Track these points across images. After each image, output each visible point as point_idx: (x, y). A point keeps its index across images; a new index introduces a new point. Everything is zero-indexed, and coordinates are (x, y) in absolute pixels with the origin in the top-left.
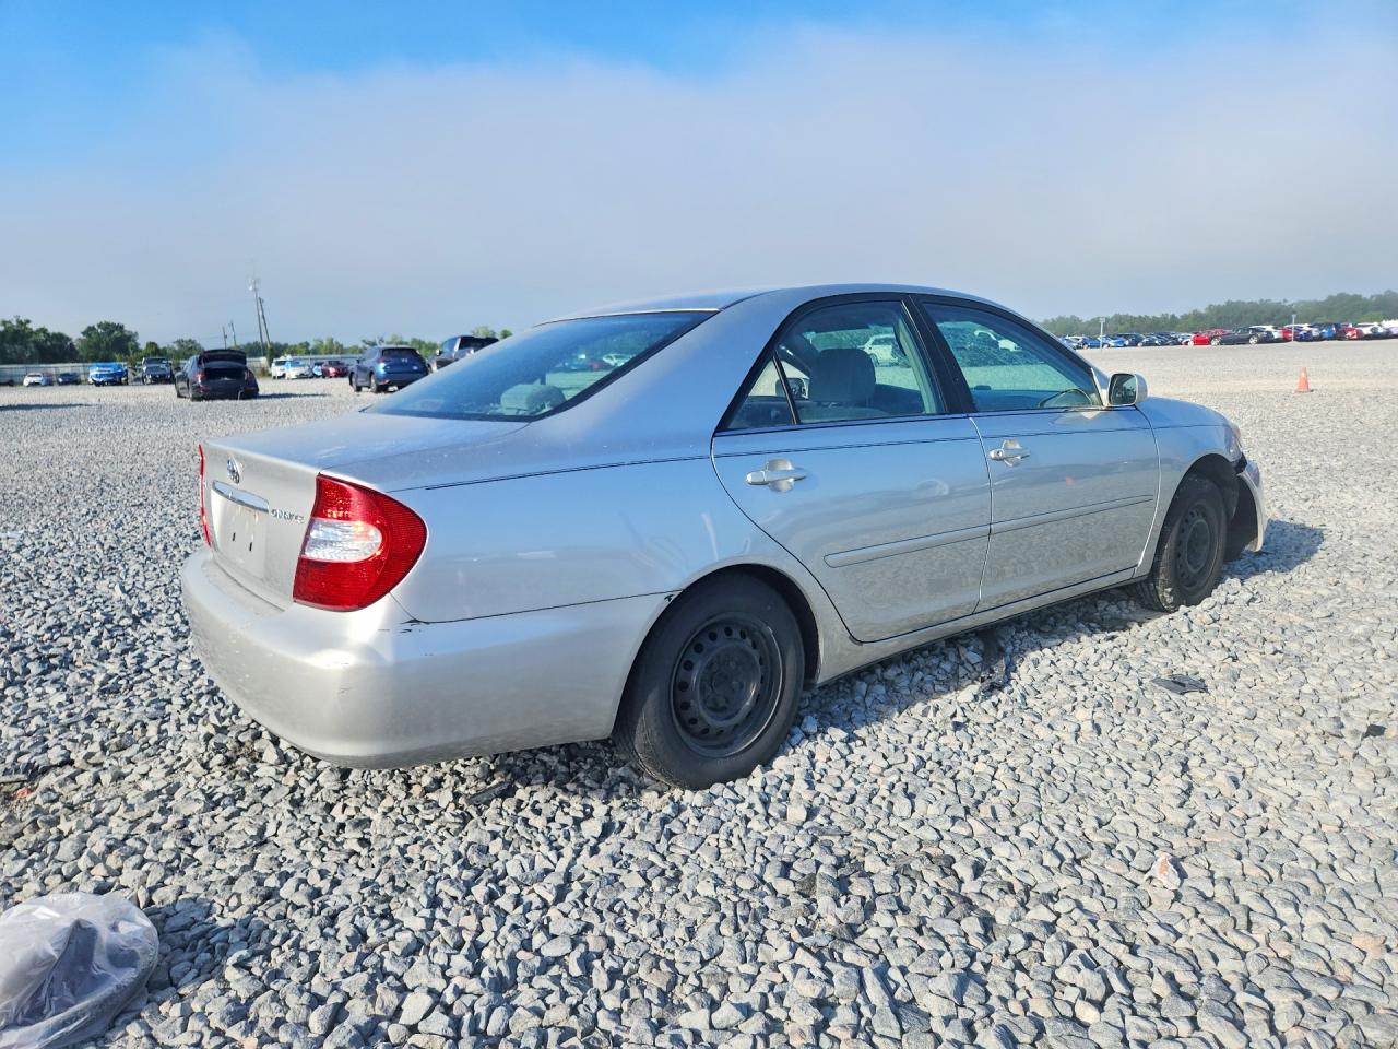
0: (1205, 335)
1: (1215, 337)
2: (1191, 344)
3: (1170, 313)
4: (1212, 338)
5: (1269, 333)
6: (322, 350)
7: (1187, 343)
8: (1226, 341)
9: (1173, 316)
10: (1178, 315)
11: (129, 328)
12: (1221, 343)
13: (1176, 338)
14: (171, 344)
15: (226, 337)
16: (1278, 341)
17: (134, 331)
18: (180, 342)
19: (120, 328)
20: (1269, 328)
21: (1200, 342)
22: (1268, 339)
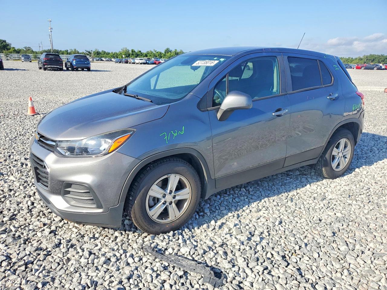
0: (360, 66)
1: (363, 67)
2: (355, 68)
3: (351, 57)
4: (362, 67)
5: (381, 66)
6: (72, 53)
7: (354, 68)
8: (366, 68)
9: (352, 58)
10: (354, 58)
11: (8, 42)
12: (365, 69)
13: (351, 66)
14: (23, 48)
15: (40, 47)
16: (383, 69)
17: (10, 43)
18: (25, 48)
19: (5, 41)
20: (381, 65)
21: (358, 68)
22: (380, 69)
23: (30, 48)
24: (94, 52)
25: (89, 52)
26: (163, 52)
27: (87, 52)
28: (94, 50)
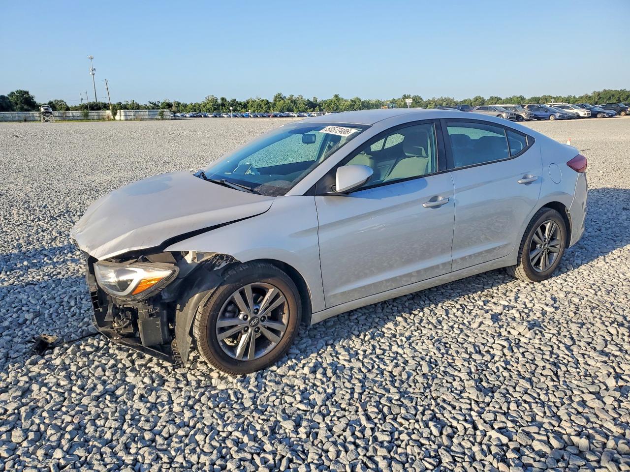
23: (63, 101)
24: (163, 104)
25: (155, 104)
26: (271, 100)
27: (151, 105)
28: (162, 101)
